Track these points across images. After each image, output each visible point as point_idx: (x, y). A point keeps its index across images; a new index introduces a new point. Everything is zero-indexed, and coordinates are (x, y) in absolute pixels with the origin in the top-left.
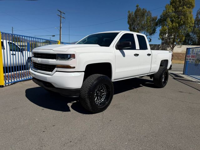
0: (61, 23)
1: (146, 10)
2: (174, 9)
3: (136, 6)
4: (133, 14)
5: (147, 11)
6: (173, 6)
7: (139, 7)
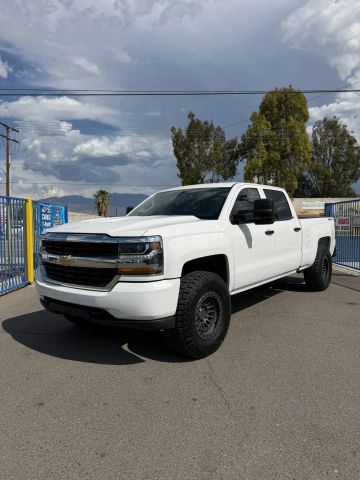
0: (8, 154)
1: (212, 126)
2: (269, 123)
3: (189, 116)
4: (184, 133)
5: (215, 127)
6: (266, 116)
7: (195, 118)
